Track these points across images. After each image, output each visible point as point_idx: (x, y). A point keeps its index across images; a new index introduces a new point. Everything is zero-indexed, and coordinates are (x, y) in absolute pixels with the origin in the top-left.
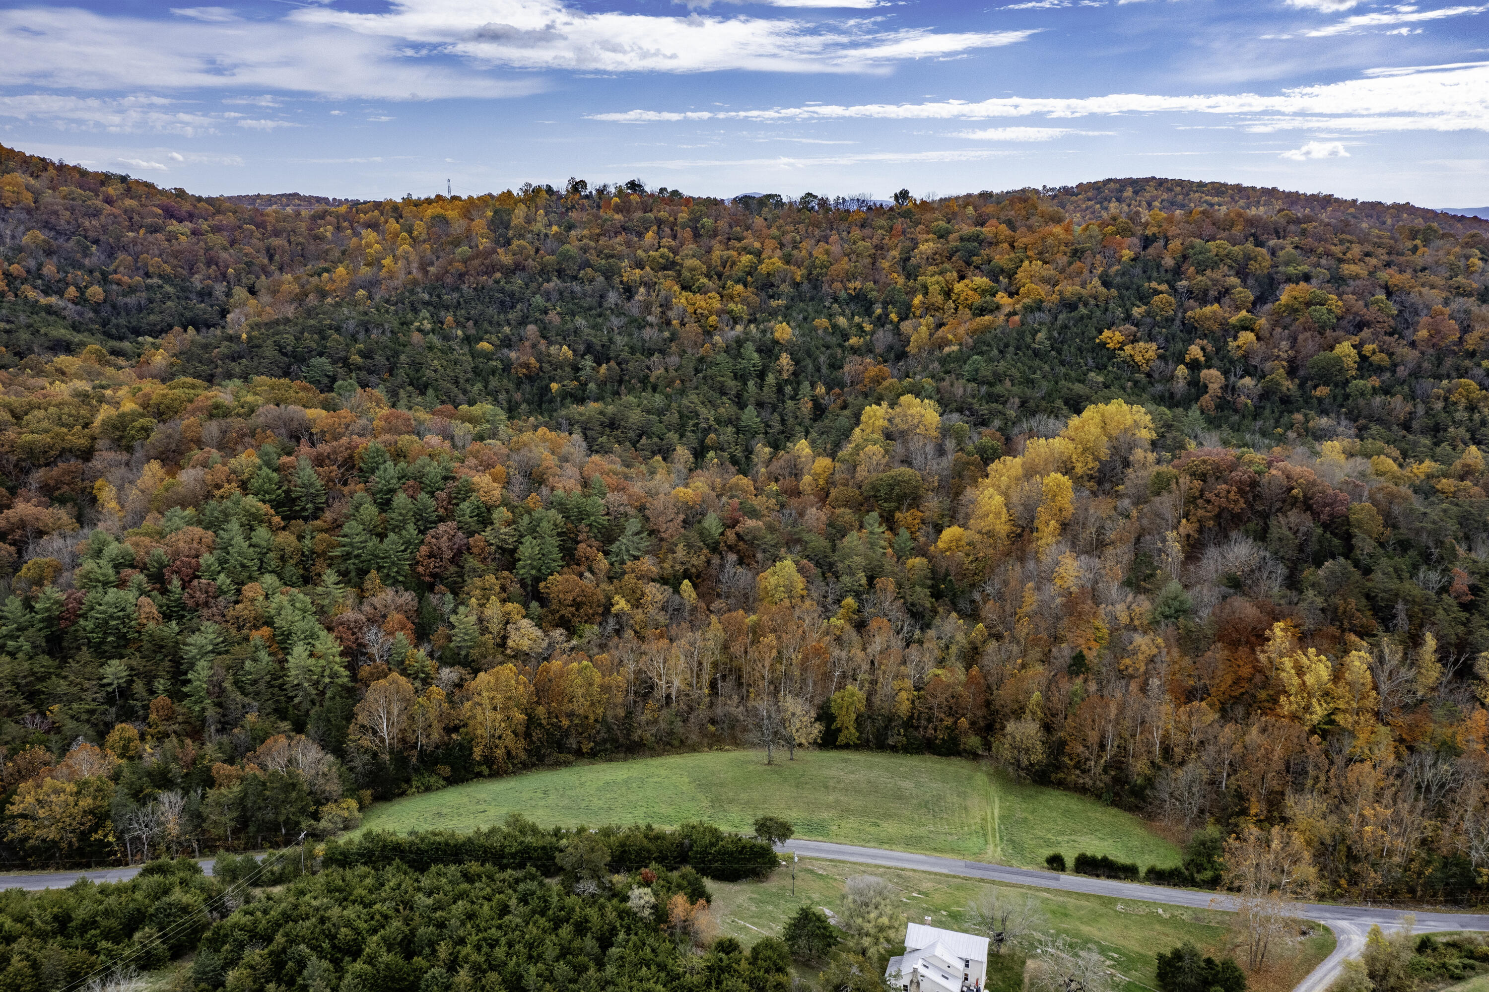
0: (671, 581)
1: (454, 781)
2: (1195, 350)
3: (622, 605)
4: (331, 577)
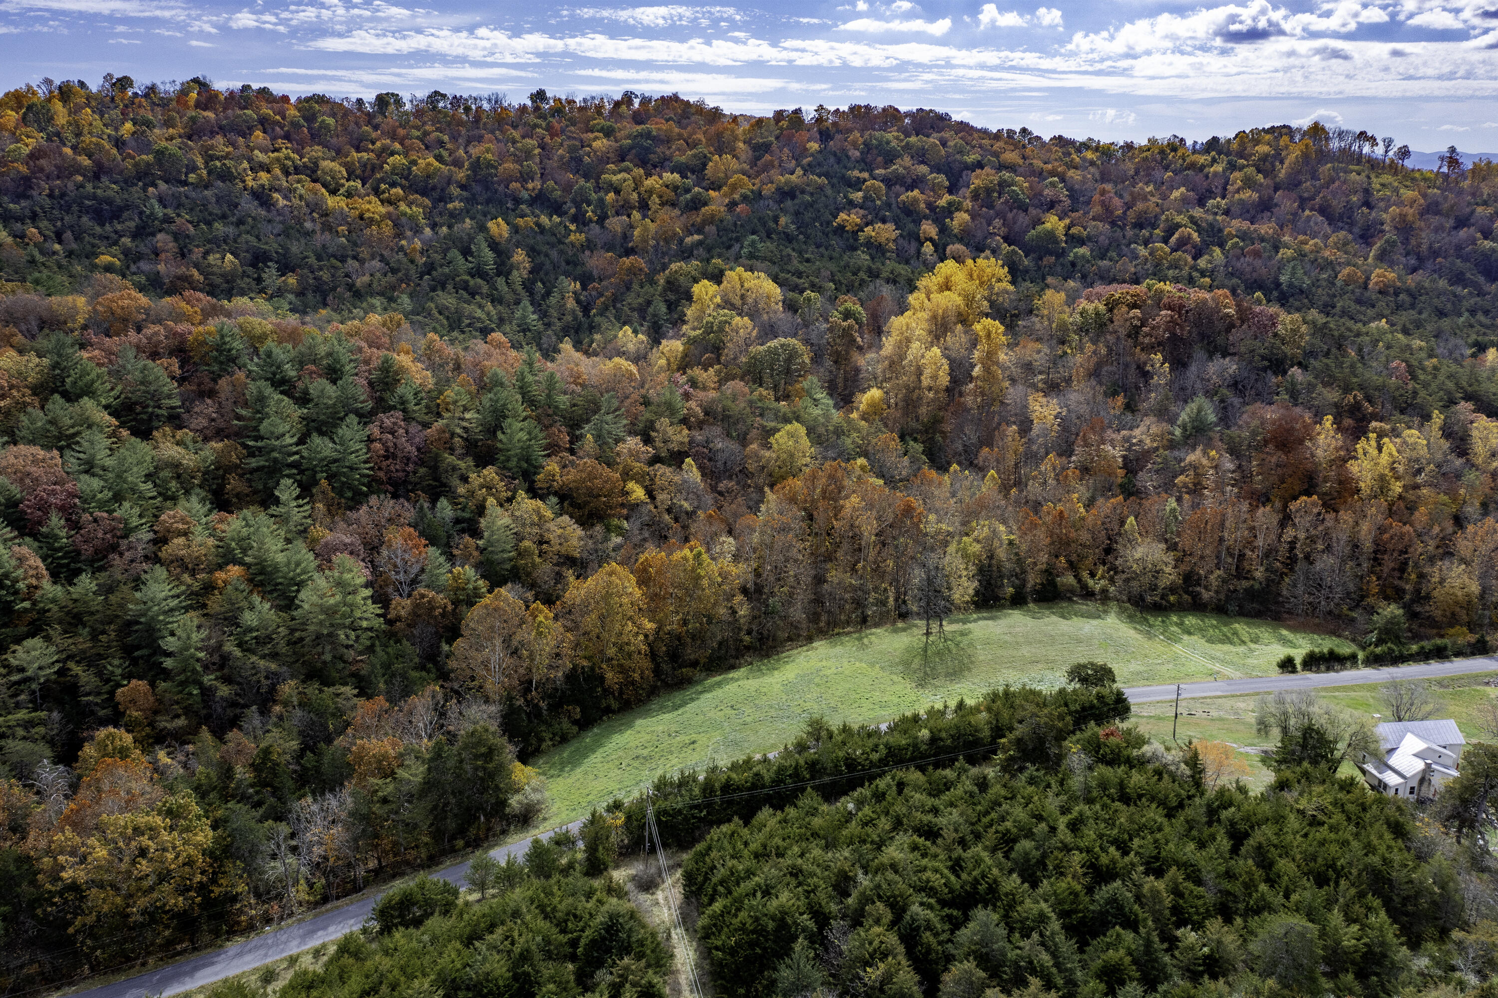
0: (666, 462)
1: (585, 724)
2: (929, 229)
3: (638, 493)
4: (287, 490)
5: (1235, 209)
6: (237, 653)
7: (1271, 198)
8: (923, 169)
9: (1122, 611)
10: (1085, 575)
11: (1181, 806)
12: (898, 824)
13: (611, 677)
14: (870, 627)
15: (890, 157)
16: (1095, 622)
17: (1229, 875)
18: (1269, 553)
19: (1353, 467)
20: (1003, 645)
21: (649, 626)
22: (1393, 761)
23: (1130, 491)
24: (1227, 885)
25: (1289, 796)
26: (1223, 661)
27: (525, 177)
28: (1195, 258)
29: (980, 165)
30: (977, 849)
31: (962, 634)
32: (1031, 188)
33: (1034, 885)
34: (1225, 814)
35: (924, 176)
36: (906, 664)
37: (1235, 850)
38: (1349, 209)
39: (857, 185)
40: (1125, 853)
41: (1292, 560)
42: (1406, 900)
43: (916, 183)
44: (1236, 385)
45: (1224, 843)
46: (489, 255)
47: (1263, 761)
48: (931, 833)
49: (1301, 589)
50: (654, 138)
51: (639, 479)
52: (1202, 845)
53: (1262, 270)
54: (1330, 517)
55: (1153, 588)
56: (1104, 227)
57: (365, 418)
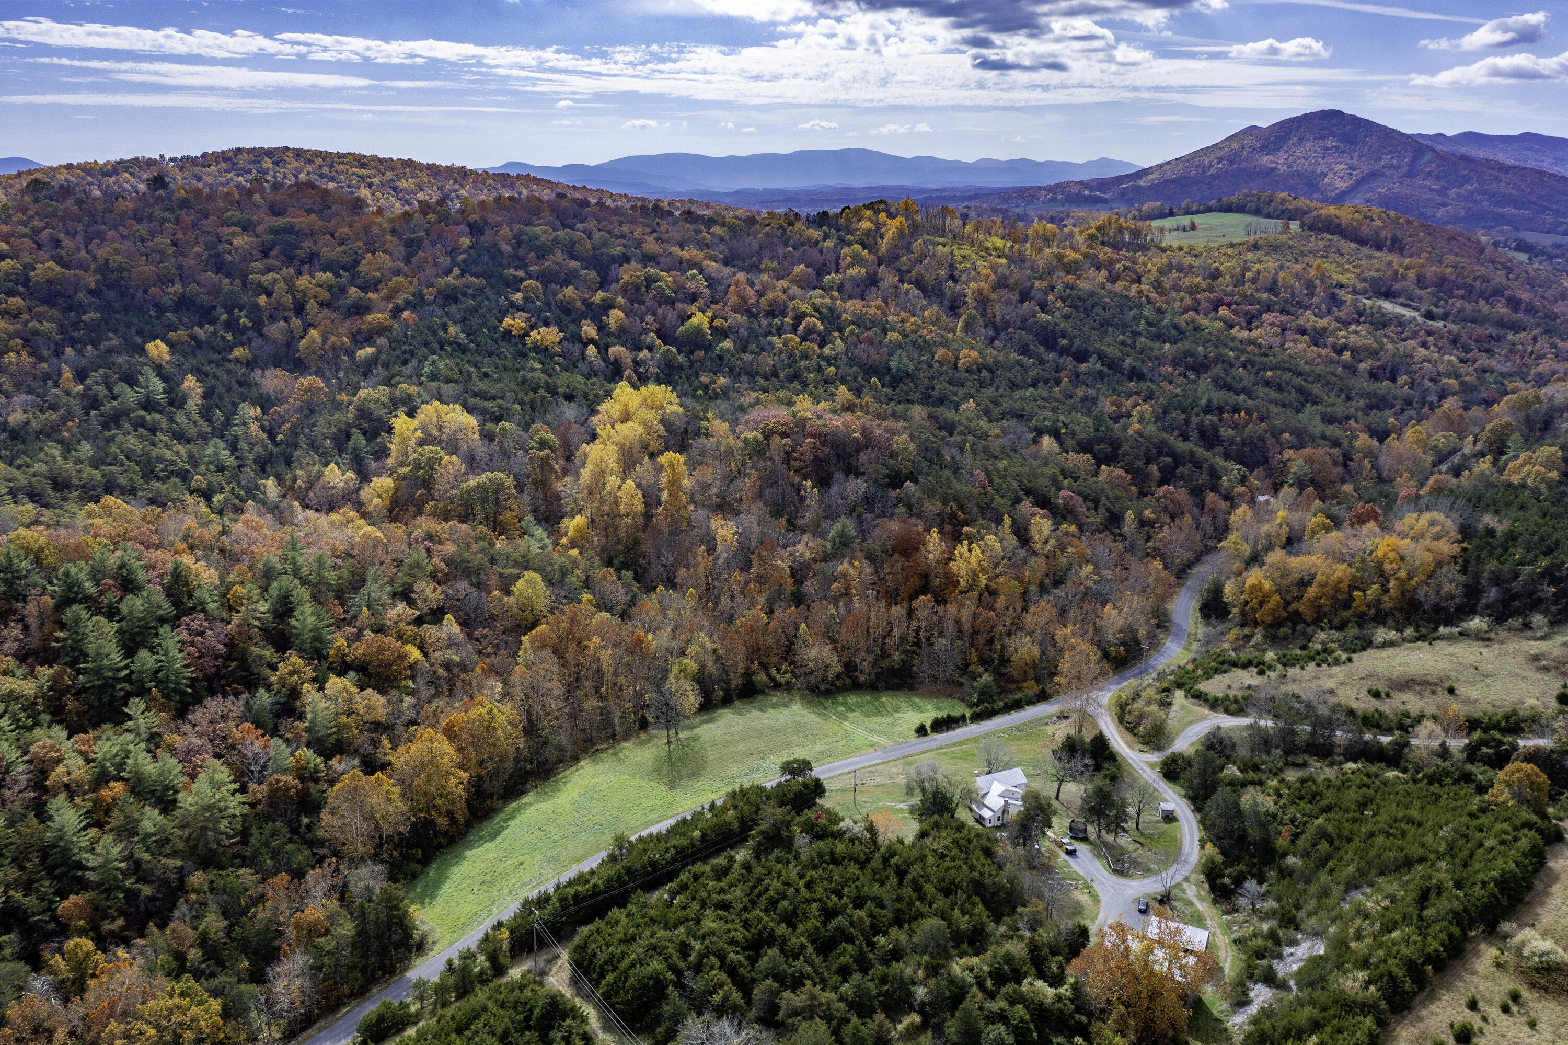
1: (426, 861)
2: (589, 330)
3: (415, 654)
4: (136, 707)
5: (848, 286)
6: (147, 857)
7: (876, 273)
8: (574, 264)
9: (804, 698)
10: (773, 671)
11: (868, 860)
12: (704, 905)
13: (442, 822)
14: (619, 742)
15: (542, 253)
16: (785, 711)
17: (899, 899)
18: (903, 640)
19: (954, 566)
20: (726, 744)
21: (464, 775)
22: (987, 801)
23: (798, 599)
24: (898, 906)
25: (927, 841)
26: (878, 732)
27: (164, 280)
28: (821, 346)
29: (626, 259)
30: (758, 912)
31: (694, 739)
32: (674, 281)
33: (794, 929)
34: (893, 861)
35: (575, 270)
36: (658, 771)
37: (900, 883)
38: (939, 282)
39: (515, 284)
40: (841, 898)
41: (918, 644)
42: (994, 894)
43: (568, 279)
44: (868, 501)
45: (894, 880)
46: (158, 385)
47: (911, 813)
48: (725, 906)
49: (926, 665)
50: (297, 233)
51: (412, 640)
52: (882, 884)
53: (874, 356)
54: (941, 609)
55: (824, 679)
56: (740, 319)
57: (172, 623)
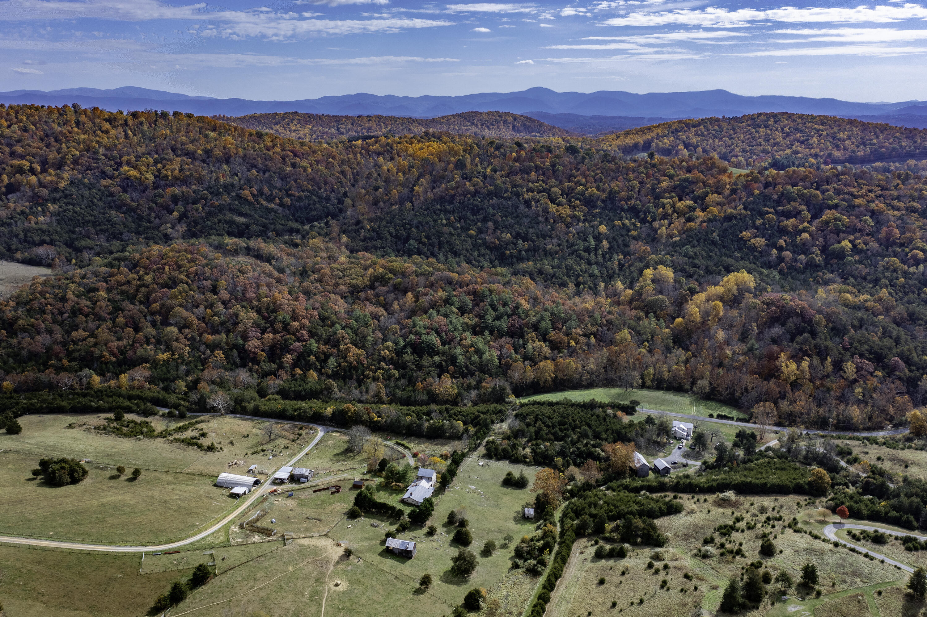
0: (586, 335)
2: (782, 242)
3: (573, 343)
4: (487, 333)
8: (803, 207)
13: (542, 384)
27: (629, 198)
32: (851, 222)
35: (801, 211)
39: (763, 215)
43: (795, 215)
46: (593, 242)
49: (744, 400)
50: (690, 182)
51: (575, 340)
57: (509, 316)
